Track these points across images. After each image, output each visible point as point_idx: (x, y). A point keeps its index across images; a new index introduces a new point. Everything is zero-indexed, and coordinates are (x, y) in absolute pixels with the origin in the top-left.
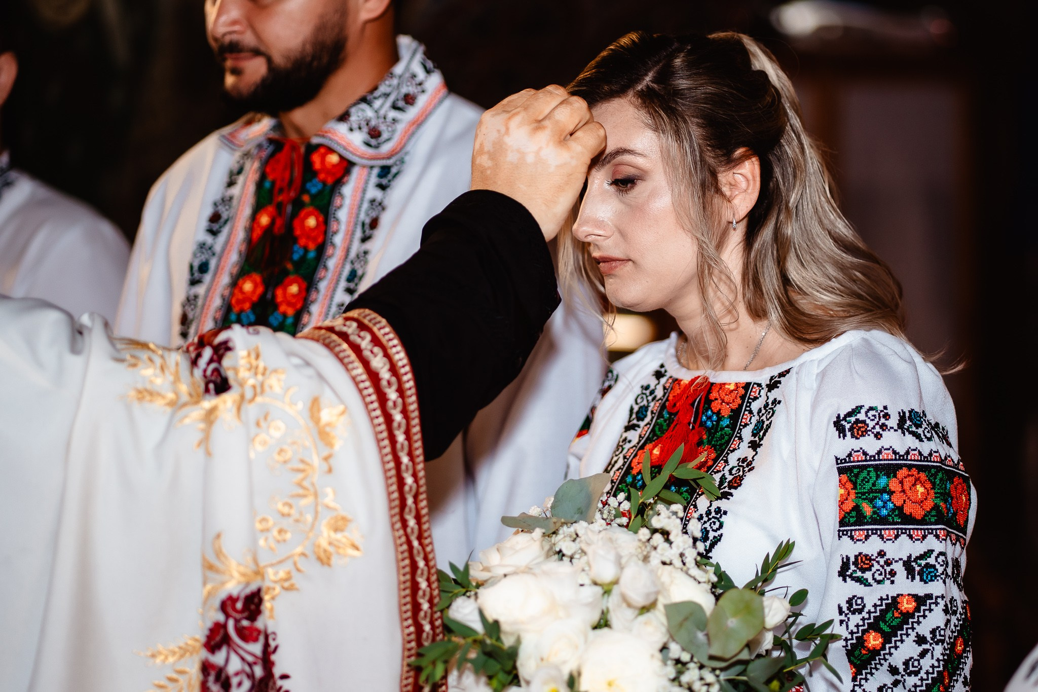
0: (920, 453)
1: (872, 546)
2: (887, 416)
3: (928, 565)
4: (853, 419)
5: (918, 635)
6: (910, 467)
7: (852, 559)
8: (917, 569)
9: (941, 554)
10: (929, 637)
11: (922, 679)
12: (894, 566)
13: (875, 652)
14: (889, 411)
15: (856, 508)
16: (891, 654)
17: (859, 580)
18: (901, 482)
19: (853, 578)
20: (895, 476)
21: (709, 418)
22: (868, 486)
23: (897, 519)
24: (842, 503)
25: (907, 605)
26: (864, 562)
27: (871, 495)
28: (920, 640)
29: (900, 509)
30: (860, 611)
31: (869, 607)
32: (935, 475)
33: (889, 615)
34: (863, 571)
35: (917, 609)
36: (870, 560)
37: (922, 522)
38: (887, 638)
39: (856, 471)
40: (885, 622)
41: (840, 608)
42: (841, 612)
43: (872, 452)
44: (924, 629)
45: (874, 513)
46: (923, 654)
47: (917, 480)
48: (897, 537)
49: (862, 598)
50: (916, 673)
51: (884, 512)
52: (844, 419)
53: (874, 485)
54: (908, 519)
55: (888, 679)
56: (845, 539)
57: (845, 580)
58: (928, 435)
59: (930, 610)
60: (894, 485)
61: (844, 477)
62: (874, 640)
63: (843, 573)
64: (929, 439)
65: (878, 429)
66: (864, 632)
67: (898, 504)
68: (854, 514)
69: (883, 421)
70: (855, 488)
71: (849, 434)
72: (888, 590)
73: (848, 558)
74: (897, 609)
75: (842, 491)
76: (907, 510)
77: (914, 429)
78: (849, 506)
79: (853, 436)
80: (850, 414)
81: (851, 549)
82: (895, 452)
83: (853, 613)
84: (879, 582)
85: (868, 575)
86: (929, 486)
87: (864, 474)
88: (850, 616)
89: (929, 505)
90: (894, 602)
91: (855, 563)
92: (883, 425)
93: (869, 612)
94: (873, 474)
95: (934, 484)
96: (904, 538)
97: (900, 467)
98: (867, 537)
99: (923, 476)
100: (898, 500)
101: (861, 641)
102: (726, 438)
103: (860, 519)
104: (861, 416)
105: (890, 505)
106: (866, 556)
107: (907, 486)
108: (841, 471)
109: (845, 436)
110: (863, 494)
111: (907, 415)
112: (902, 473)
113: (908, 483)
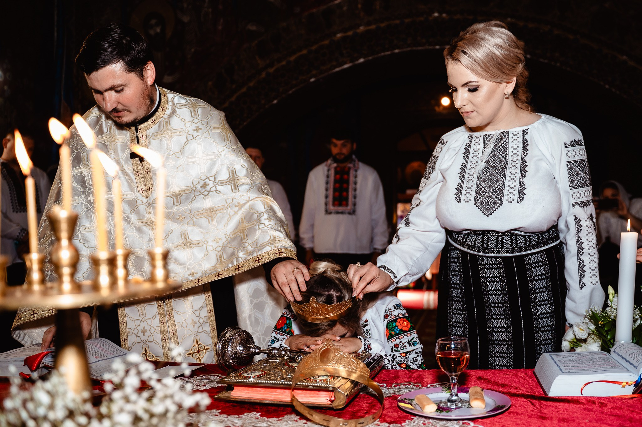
8: (412, 343)
12: (405, 344)
18: (399, 323)
20: (397, 322)
23: (401, 333)
29: (402, 330)
37: (409, 331)
45: (395, 333)
47: (404, 321)
48: (403, 337)
51: (398, 332)
53: (392, 327)
54: (405, 332)
60: (398, 324)
67: (401, 328)
76: (404, 329)
89: (409, 326)
96: (405, 337)
97: (398, 319)
98: (396, 340)
100: (400, 327)
105: (399, 330)
106: (397, 344)
111: (395, 306)
112: (399, 320)
113: (401, 322)
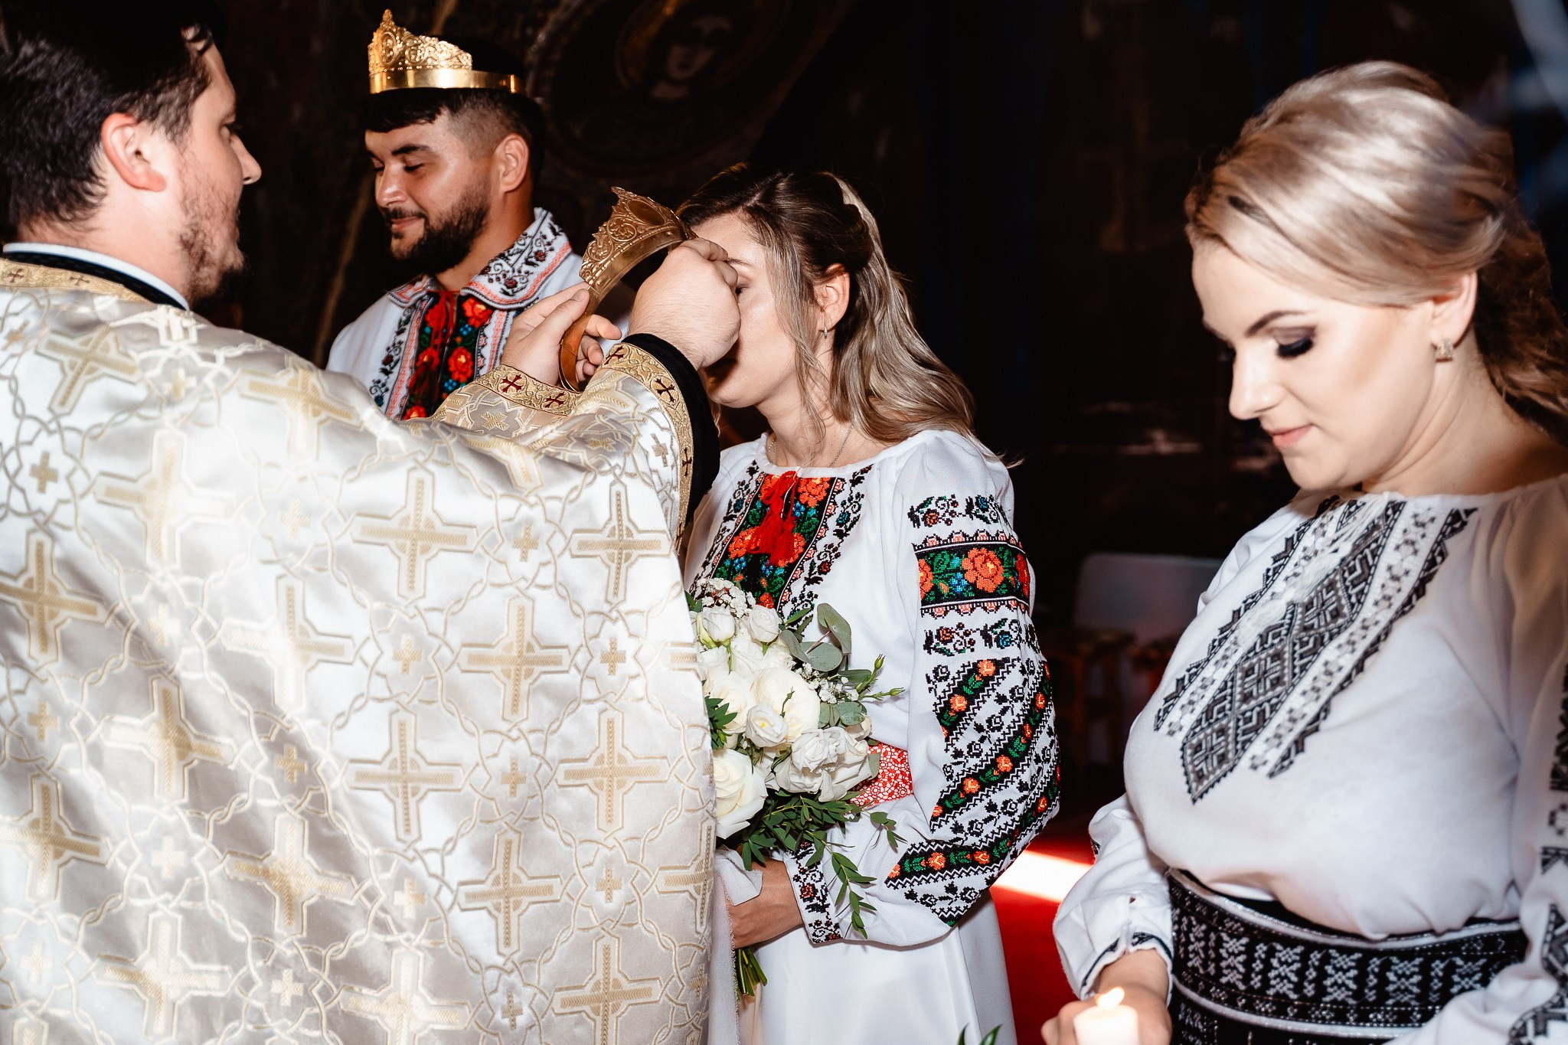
0: (988, 534)
1: (951, 620)
2: (955, 504)
3: (1003, 633)
4: (925, 510)
5: (998, 695)
6: (979, 547)
7: (935, 633)
8: (994, 636)
9: (1014, 621)
10: (1008, 695)
11: (1004, 734)
12: (973, 636)
13: (961, 714)
14: (957, 499)
15: (935, 588)
16: (975, 714)
17: (941, 651)
18: (973, 561)
19: (937, 650)
20: (966, 556)
21: (798, 509)
22: (943, 567)
23: (971, 594)
24: (923, 584)
25: (987, 670)
26: (945, 635)
27: (947, 574)
28: (1001, 699)
29: (974, 585)
30: (946, 678)
31: (953, 674)
32: (1002, 553)
33: (971, 680)
34: (945, 642)
35: (997, 672)
36: (951, 632)
37: (995, 594)
38: (970, 700)
39: (932, 555)
40: (968, 686)
41: (928, 678)
42: (929, 681)
43: (944, 537)
44: (1004, 689)
45: (951, 590)
46: (1004, 712)
47: (987, 558)
48: (972, 610)
49: (946, 667)
50: (999, 729)
51: (959, 589)
52: (918, 510)
53: (948, 566)
54: (981, 594)
55: (975, 737)
56: (927, 615)
57: (930, 652)
58: (995, 518)
59: (1008, 672)
60: (966, 564)
61: (923, 561)
62: (959, 703)
63: (927, 646)
64: (995, 521)
65: (947, 516)
66: (950, 696)
67: (972, 580)
68: (933, 593)
69: (951, 508)
70: (932, 570)
71: (922, 523)
72: (969, 657)
73: (931, 633)
74: (978, 674)
75: (922, 574)
76: (980, 586)
77: (981, 513)
78: (928, 586)
79: (926, 524)
80: (922, 506)
81: (932, 624)
82: (965, 535)
83: (940, 681)
84: (960, 651)
85: (950, 646)
86: (998, 562)
87: (939, 557)
88: (937, 683)
89: (999, 579)
90: (975, 668)
91: (938, 637)
92: (952, 511)
93: (954, 679)
94: (947, 557)
95: (1002, 560)
96: (979, 610)
97: (971, 547)
98: (946, 613)
99: (992, 554)
100: (971, 577)
101: (948, 704)
102: (814, 527)
103: (939, 597)
104: (932, 507)
105: (964, 582)
106: (947, 629)
107: (978, 564)
108: (919, 556)
109: (919, 525)
110: (939, 575)
111: (974, 501)
112: (973, 552)
113: (979, 561)
